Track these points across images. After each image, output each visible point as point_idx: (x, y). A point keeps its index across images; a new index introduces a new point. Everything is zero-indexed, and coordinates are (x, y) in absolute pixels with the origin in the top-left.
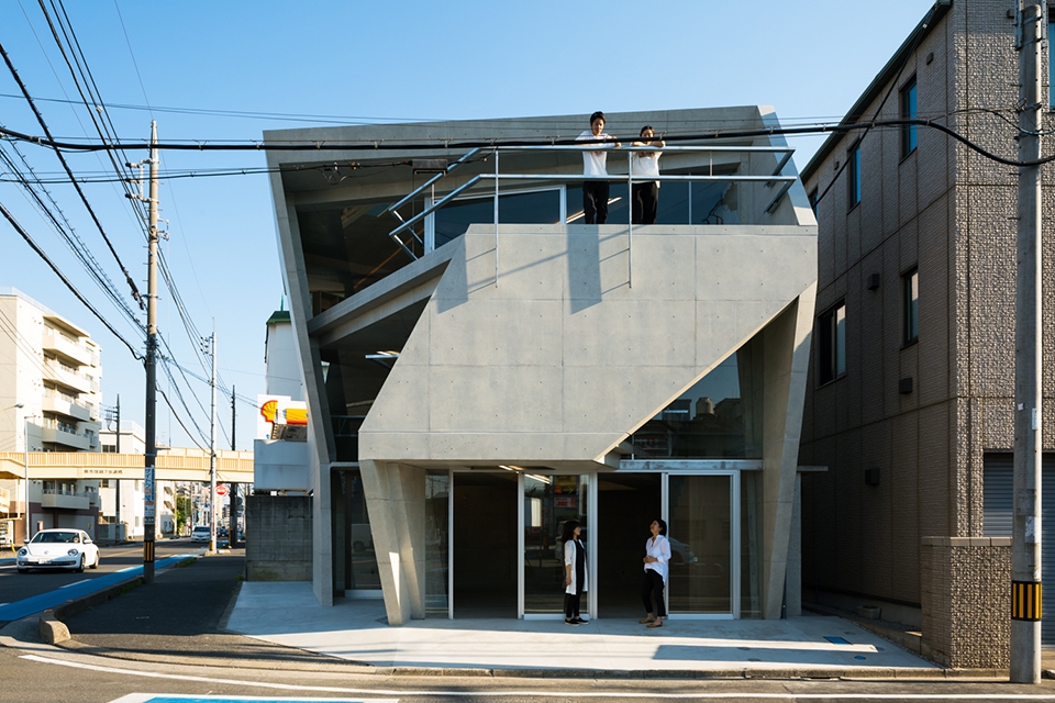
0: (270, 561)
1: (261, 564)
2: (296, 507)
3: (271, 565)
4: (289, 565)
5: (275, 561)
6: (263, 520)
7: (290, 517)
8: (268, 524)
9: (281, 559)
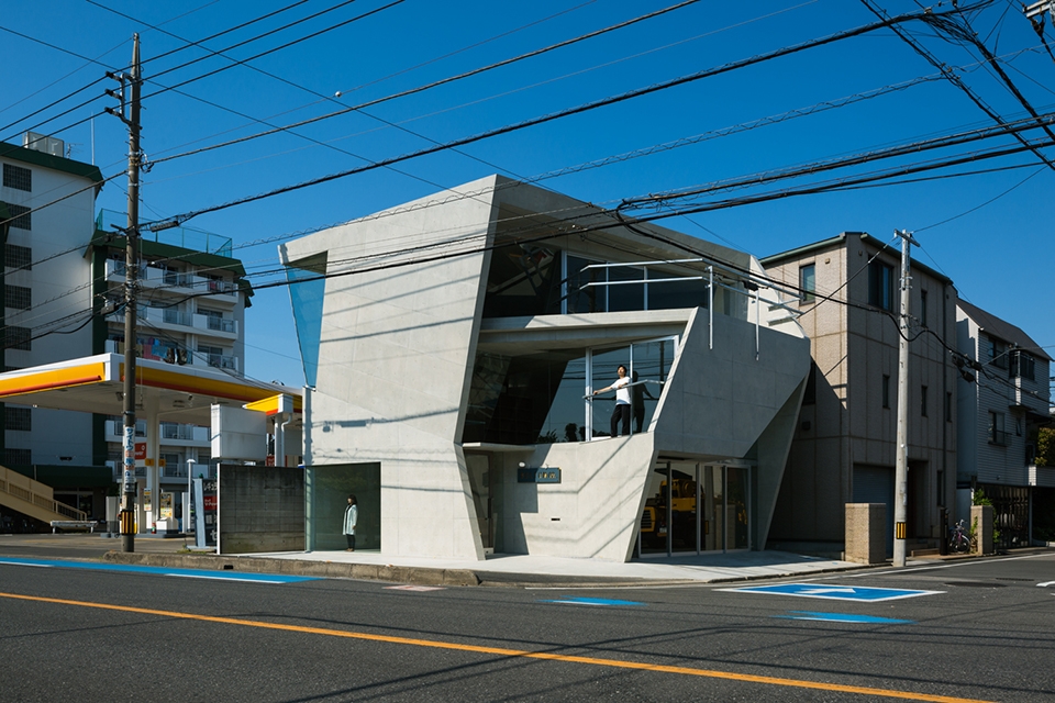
0: (246, 533)
1: (236, 535)
2: (273, 478)
3: (247, 536)
4: (265, 536)
5: (250, 532)
6: (239, 491)
7: (266, 487)
8: (244, 494)
9: (258, 530)
